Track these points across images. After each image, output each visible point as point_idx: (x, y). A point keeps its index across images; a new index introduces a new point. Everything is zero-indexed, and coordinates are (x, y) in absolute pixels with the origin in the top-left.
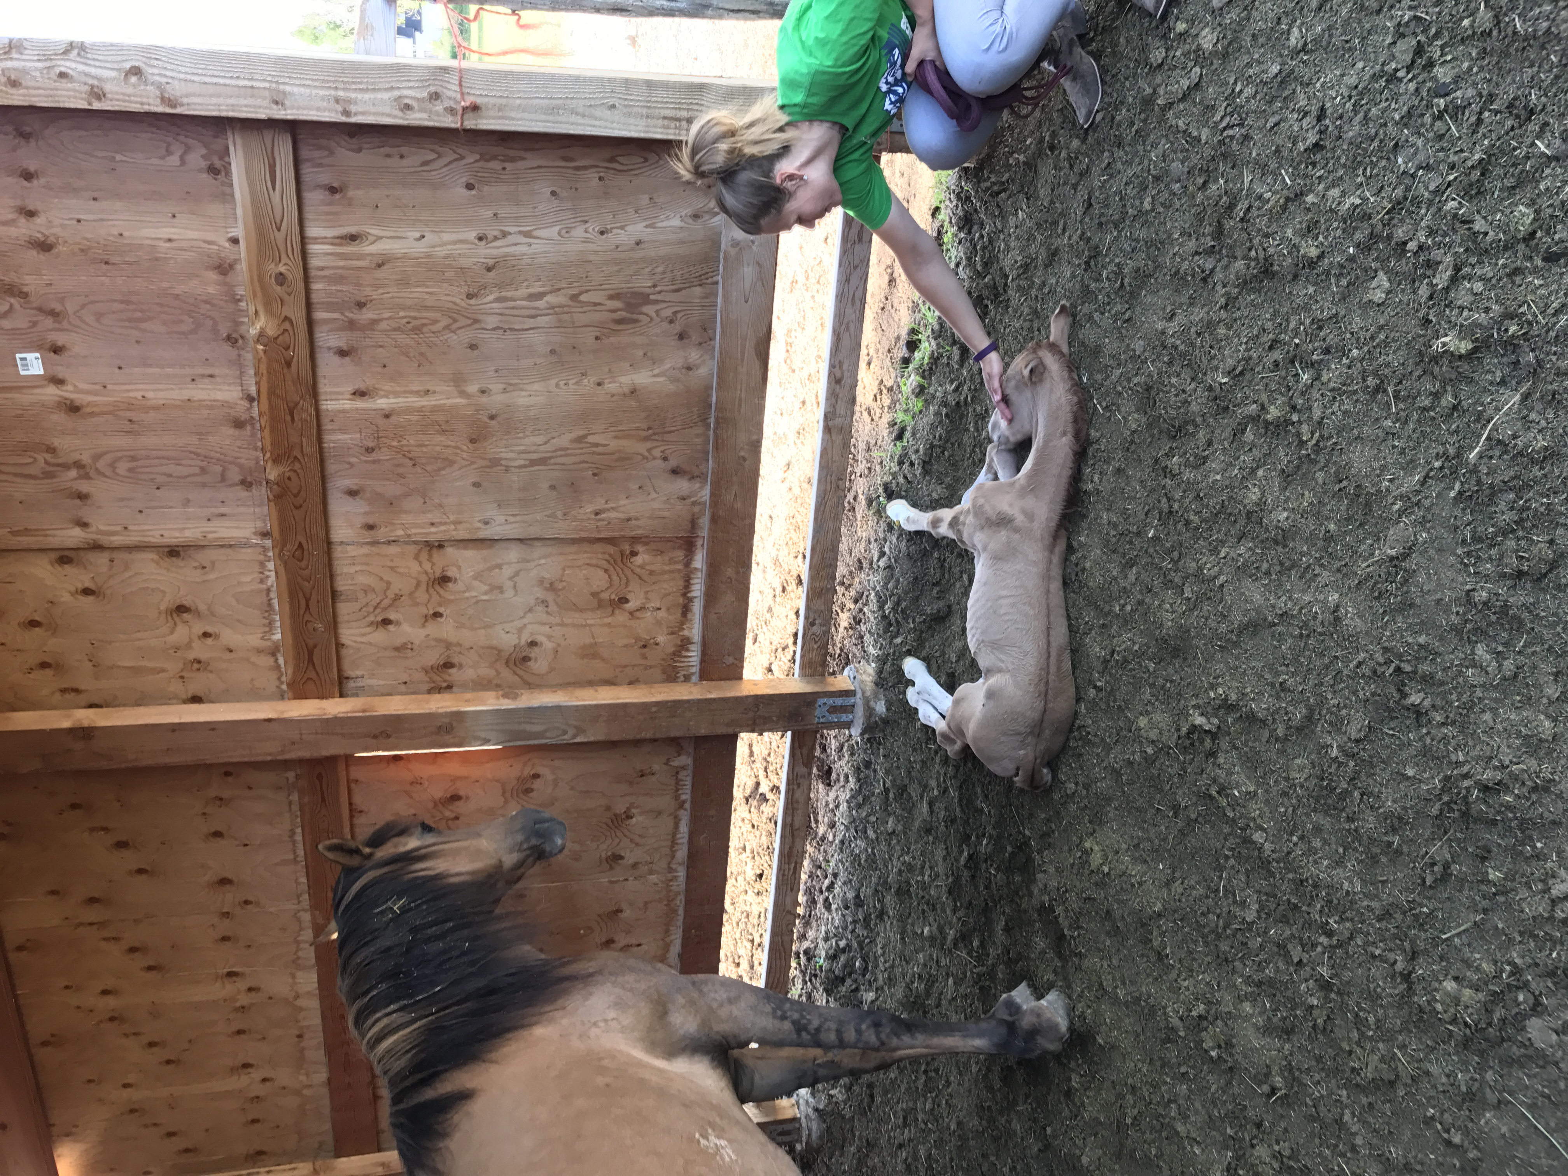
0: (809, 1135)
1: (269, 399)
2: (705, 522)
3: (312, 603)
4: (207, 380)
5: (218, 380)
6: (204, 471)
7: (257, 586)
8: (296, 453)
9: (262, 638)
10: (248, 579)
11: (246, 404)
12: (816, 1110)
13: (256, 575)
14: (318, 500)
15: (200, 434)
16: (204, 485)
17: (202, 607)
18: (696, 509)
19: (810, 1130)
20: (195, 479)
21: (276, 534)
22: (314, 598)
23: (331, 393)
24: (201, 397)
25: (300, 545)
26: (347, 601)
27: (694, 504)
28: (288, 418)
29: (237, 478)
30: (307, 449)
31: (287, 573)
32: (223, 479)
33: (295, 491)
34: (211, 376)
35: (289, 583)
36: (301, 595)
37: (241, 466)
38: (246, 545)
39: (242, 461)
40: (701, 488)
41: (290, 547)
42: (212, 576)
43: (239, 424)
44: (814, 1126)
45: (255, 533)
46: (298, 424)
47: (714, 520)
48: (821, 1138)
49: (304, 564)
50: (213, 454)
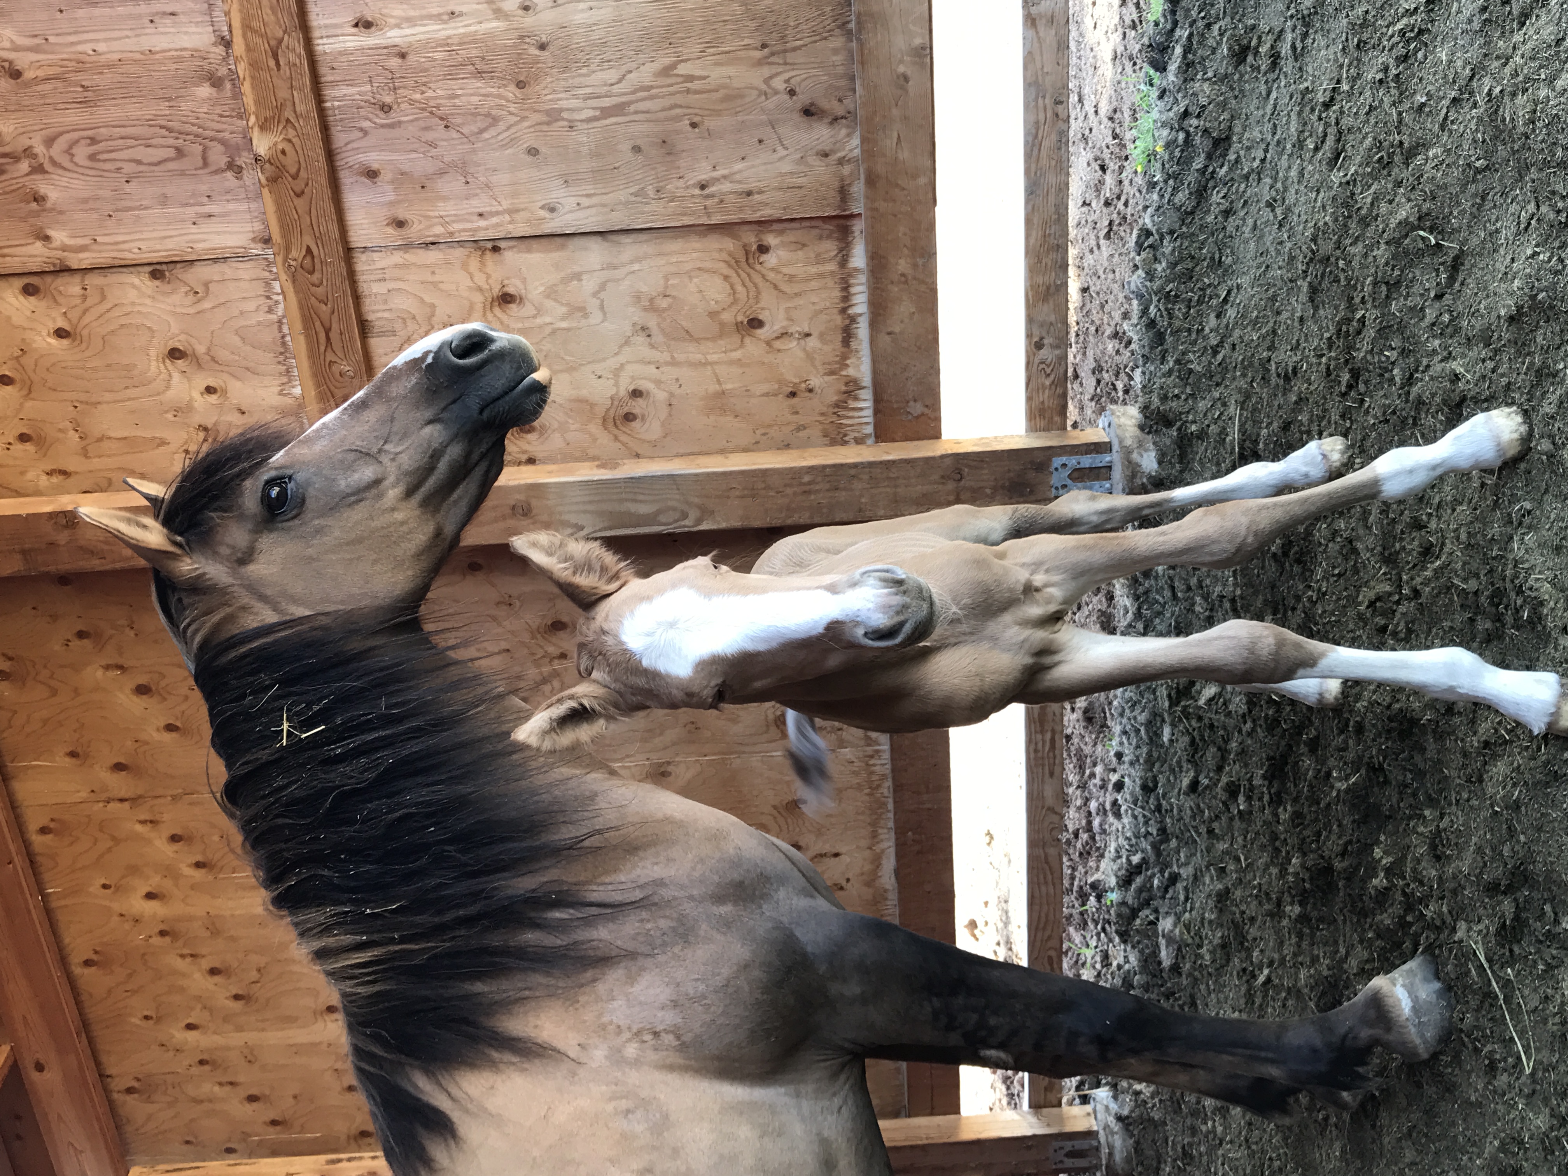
0: (1111, 1154)
1: (244, 35)
2: (858, 189)
3: (334, 335)
4: (168, 21)
5: (182, 18)
6: (180, 153)
7: (262, 317)
8: (288, 113)
9: (280, 393)
10: (251, 306)
11: (220, 50)
12: (1119, 1118)
13: (262, 300)
14: (323, 180)
15: (169, 99)
16: (183, 173)
17: (201, 349)
18: (846, 170)
19: (1111, 1147)
20: (171, 165)
21: (276, 236)
22: (335, 326)
23: (326, 26)
24: (165, 46)
25: (309, 251)
26: (383, 334)
27: (841, 162)
28: (272, 63)
29: (223, 161)
30: (300, 108)
31: (297, 292)
32: (206, 164)
33: (293, 170)
34: (173, 14)
35: (301, 307)
36: (318, 324)
37: (223, 142)
38: (242, 257)
39: (226, 135)
40: (849, 135)
41: (297, 253)
42: (207, 305)
43: (216, 82)
44: (1118, 1141)
45: (254, 240)
46: (285, 70)
47: (871, 181)
48: (1128, 1160)
49: (315, 278)
50: (189, 128)
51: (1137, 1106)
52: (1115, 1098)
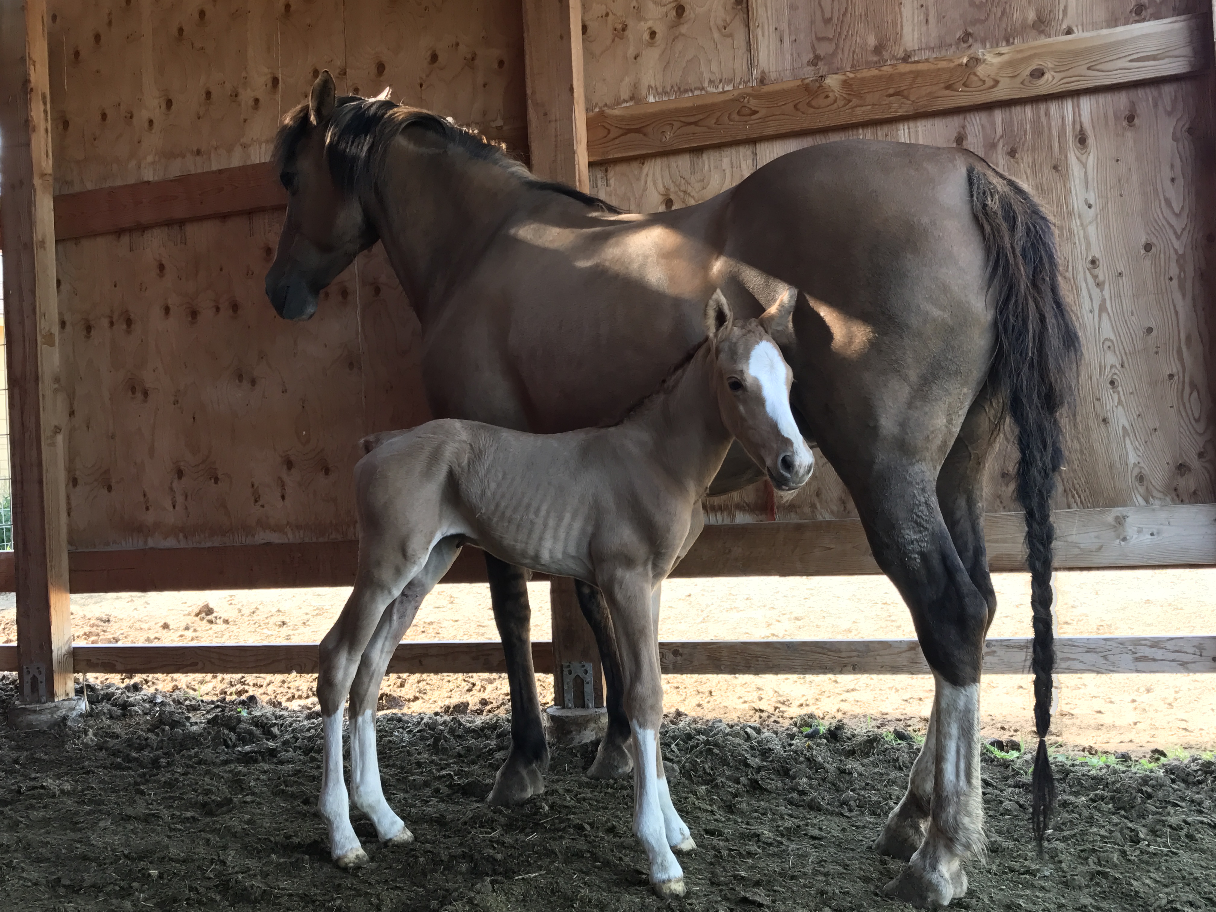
0: (35, 711)
1: (911, 72)
3: (692, 128)
4: (922, 17)
5: (924, 28)
6: (827, 21)
7: (706, 76)
8: (855, 101)
9: (649, 87)
10: (714, 67)
11: (901, 54)
12: (65, 718)
13: (718, 76)
14: (806, 125)
15: (866, 15)
16: (812, 22)
17: (684, 29)
19: (41, 712)
20: (818, 13)
21: (765, 89)
22: (697, 129)
23: (917, 132)
24: (905, 15)
25: (755, 112)
26: (692, 164)
28: (891, 91)
29: (821, 52)
30: (859, 111)
31: (725, 102)
32: (819, 39)
33: (814, 103)
34: (927, 21)
35: (714, 105)
36: (701, 117)
37: (834, 54)
38: (751, 63)
39: (840, 55)
41: (753, 103)
42: (716, 35)
43: (878, 50)
44: (45, 717)
45: (763, 72)
46: (888, 100)
48: (30, 725)
49: (735, 116)
50: (845, 28)
51: (74, 732)
52: (81, 715)
